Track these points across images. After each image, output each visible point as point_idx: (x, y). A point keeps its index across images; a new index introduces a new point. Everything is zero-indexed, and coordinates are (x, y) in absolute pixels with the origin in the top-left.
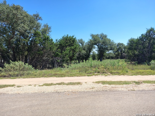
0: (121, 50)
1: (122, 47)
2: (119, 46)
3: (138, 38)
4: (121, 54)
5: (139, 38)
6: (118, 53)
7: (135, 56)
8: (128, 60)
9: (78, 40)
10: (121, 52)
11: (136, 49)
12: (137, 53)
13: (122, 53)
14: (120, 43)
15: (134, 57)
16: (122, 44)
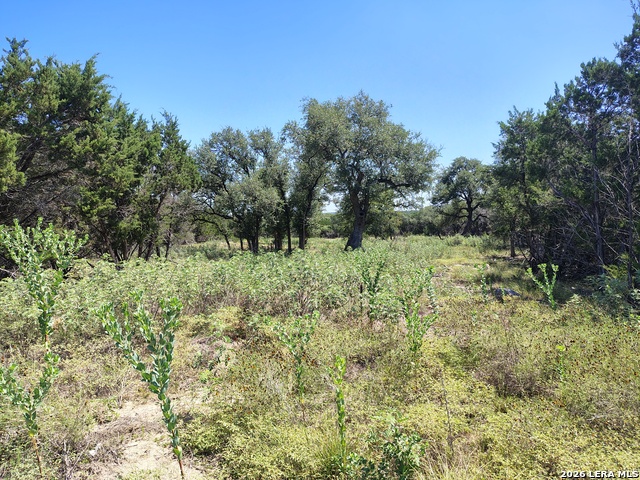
0: (470, 192)
1: (471, 179)
2: (461, 172)
3: (557, 91)
4: (470, 210)
5: (562, 93)
6: (455, 204)
7: (534, 221)
8: (502, 242)
9: (252, 136)
10: (469, 203)
11: (540, 173)
12: (546, 197)
13: (474, 204)
14: (464, 158)
15: (528, 226)
16: (475, 164)
